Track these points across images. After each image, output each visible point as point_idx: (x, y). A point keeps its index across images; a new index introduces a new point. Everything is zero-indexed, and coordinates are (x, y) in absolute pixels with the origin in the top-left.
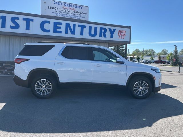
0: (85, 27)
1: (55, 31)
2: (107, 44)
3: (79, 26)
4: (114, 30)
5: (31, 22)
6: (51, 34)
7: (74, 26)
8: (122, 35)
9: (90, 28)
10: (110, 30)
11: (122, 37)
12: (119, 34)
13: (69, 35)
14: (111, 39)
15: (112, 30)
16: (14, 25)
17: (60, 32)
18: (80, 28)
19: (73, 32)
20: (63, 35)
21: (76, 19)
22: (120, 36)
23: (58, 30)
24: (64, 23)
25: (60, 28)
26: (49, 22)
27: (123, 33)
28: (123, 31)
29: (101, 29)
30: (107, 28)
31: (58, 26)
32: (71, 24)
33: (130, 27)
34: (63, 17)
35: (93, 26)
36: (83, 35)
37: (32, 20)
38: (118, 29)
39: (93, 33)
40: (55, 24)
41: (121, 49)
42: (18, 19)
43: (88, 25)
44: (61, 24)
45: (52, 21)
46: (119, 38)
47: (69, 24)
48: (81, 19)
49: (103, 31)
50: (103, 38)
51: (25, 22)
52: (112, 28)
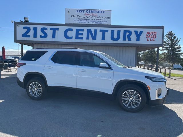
0: (107, 31)
1: (77, 38)
2: (135, 48)
3: (101, 31)
4: (141, 32)
5: (57, 31)
6: (74, 40)
7: (96, 31)
8: (152, 37)
9: (113, 32)
10: (136, 32)
11: (152, 40)
12: (148, 36)
13: (91, 40)
14: (138, 42)
15: (139, 32)
16: (43, 35)
17: (82, 38)
18: (102, 33)
19: (94, 38)
20: (85, 40)
21: (98, 24)
22: (149, 39)
23: (80, 36)
24: (86, 29)
25: (82, 34)
26: (71, 30)
27: (153, 35)
28: (153, 32)
29: (125, 32)
30: (133, 30)
31: (80, 32)
32: (93, 29)
33: (163, 28)
34: (85, 23)
35: (116, 30)
36: (104, 40)
37: (58, 29)
38: (146, 31)
39: (115, 36)
40: (77, 31)
41: (177, 52)
42: (46, 29)
43: (110, 29)
44: (83, 30)
45: (74, 28)
46: (148, 40)
47: (90, 30)
48: (103, 23)
49: (128, 34)
50: (127, 42)
51: (52, 31)
52: (139, 30)
